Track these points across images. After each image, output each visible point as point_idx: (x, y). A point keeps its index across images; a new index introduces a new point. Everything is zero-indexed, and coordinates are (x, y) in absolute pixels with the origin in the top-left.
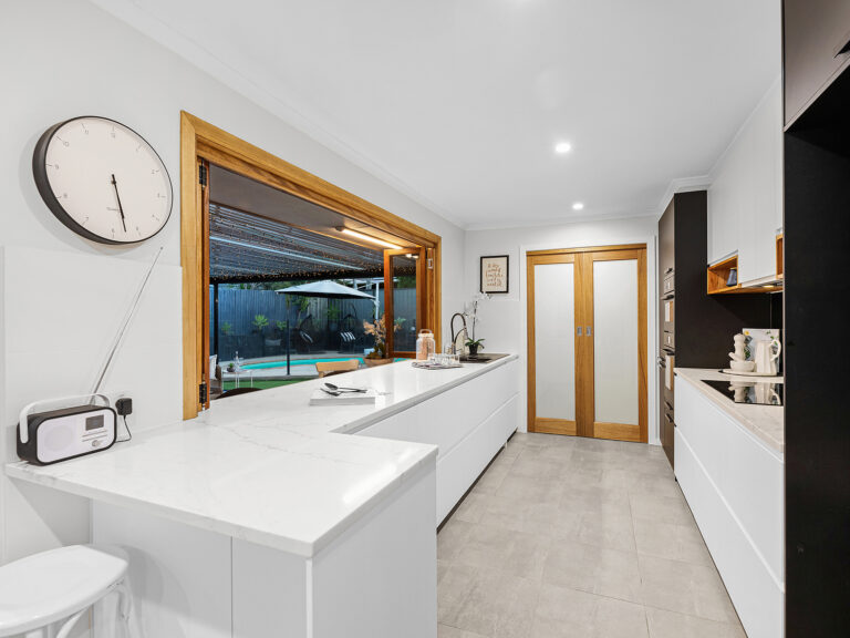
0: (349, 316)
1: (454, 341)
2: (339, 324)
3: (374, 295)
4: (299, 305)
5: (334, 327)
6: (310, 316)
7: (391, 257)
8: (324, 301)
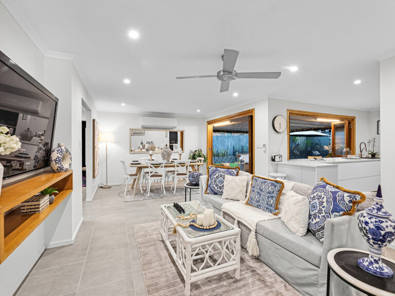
0: (317, 144)
1: (361, 151)
2: (312, 148)
3: (330, 134)
4: (293, 140)
5: (309, 149)
6: (298, 144)
7: (334, 125)
8: (304, 138)
